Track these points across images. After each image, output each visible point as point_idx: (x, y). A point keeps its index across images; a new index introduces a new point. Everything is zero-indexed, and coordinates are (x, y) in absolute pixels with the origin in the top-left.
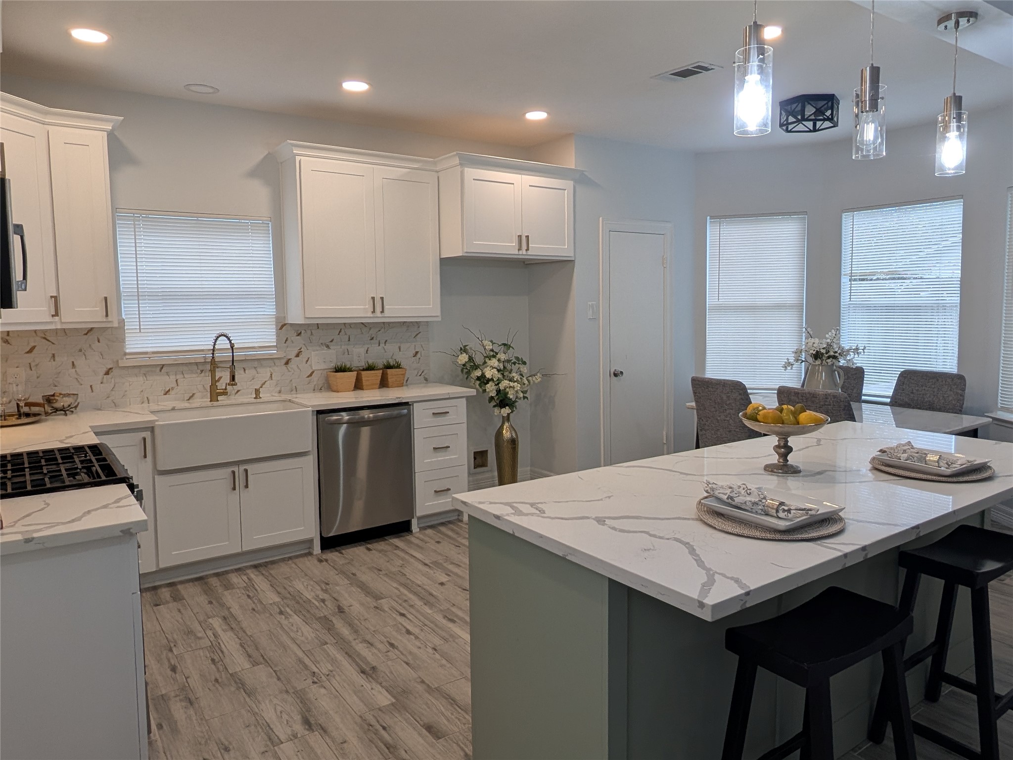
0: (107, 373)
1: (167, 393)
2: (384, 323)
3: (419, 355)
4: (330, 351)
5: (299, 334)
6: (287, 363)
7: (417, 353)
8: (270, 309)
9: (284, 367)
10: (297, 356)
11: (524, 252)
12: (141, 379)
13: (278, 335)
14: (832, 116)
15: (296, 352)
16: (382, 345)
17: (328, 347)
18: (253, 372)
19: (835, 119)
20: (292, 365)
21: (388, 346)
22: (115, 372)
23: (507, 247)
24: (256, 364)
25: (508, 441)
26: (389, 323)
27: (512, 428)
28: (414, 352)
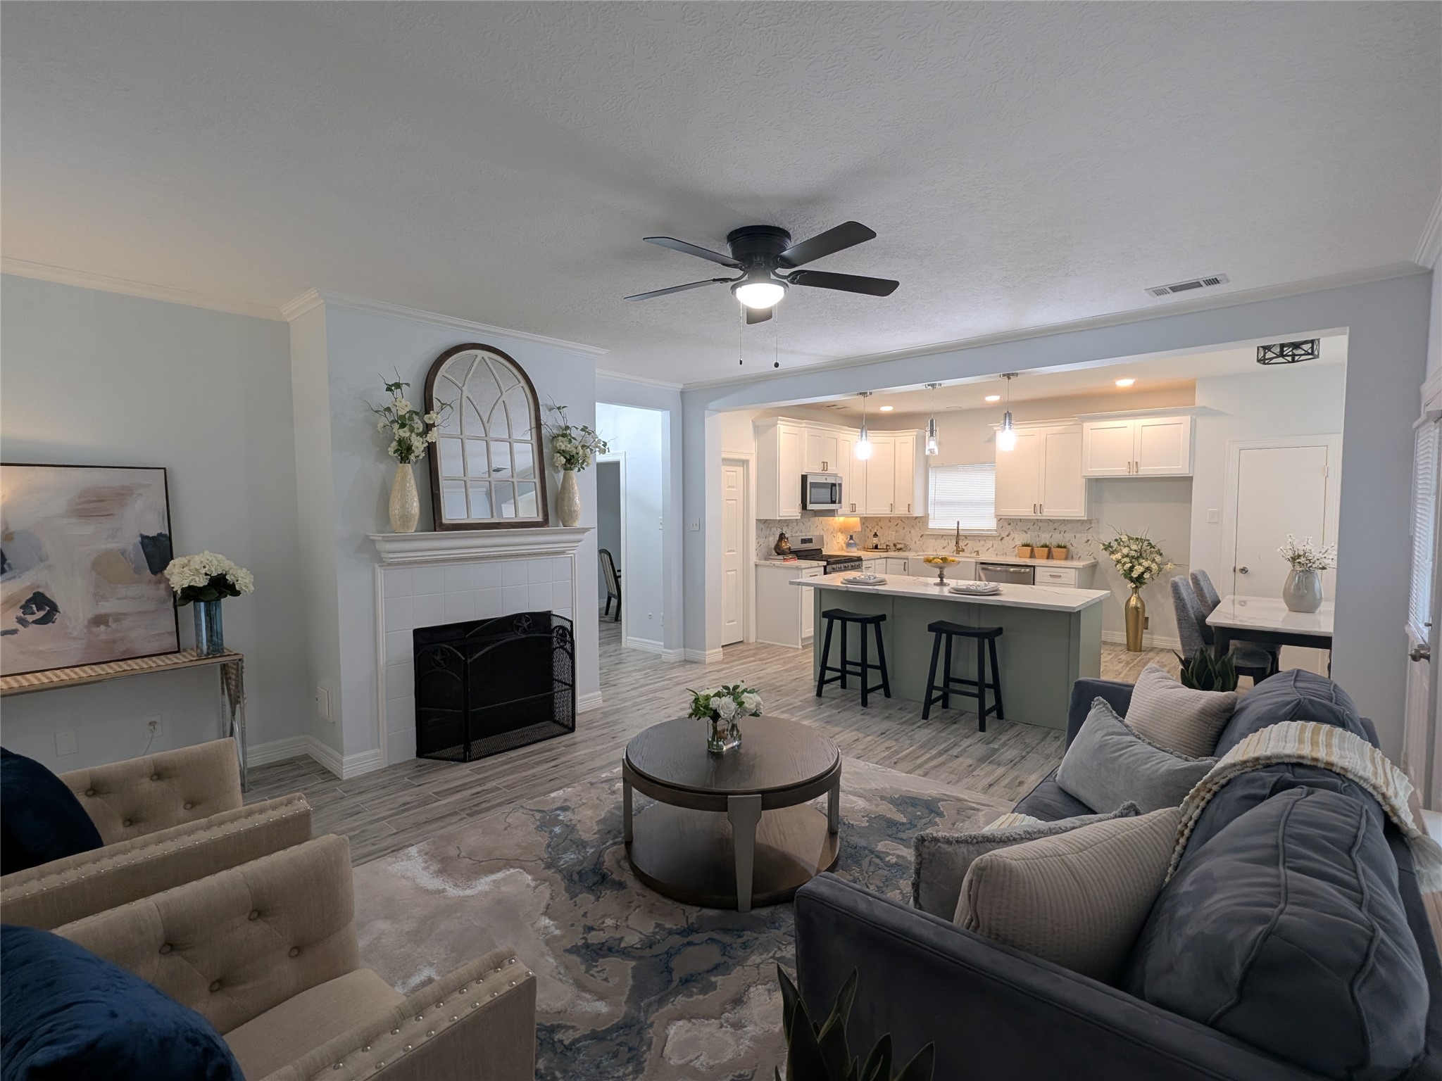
0: (921, 537)
1: (943, 548)
2: (1064, 520)
3: (1090, 542)
4: (1028, 535)
5: (1009, 524)
6: (1001, 539)
7: (1088, 540)
8: (992, 510)
9: (1000, 541)
10: (1008, 536)
11: (1135, 473)
12: (934, 540)
13: (998, 524)
14: (1312, 351)
15: (1007, 534)
16: (1062, 533)
17: (1026, 532)
18: (984, 542)
19: (1316, 353)
20: (1004, 541)
21: (1066, 535)
22: (924, 537)
23: (1121, 471)
24: (985, 538)
25: (1132, 608)
26: (1068, 520)
27: (1139, 598)
28: (1086, 540)
